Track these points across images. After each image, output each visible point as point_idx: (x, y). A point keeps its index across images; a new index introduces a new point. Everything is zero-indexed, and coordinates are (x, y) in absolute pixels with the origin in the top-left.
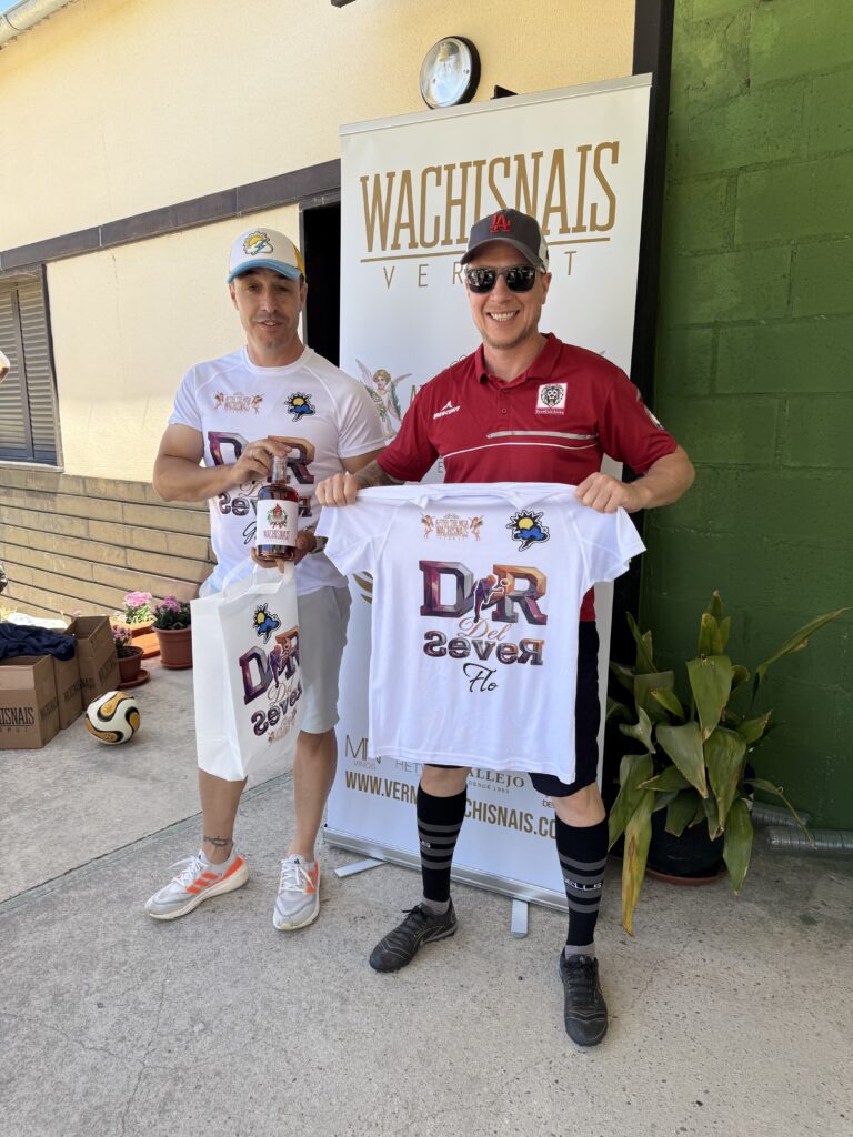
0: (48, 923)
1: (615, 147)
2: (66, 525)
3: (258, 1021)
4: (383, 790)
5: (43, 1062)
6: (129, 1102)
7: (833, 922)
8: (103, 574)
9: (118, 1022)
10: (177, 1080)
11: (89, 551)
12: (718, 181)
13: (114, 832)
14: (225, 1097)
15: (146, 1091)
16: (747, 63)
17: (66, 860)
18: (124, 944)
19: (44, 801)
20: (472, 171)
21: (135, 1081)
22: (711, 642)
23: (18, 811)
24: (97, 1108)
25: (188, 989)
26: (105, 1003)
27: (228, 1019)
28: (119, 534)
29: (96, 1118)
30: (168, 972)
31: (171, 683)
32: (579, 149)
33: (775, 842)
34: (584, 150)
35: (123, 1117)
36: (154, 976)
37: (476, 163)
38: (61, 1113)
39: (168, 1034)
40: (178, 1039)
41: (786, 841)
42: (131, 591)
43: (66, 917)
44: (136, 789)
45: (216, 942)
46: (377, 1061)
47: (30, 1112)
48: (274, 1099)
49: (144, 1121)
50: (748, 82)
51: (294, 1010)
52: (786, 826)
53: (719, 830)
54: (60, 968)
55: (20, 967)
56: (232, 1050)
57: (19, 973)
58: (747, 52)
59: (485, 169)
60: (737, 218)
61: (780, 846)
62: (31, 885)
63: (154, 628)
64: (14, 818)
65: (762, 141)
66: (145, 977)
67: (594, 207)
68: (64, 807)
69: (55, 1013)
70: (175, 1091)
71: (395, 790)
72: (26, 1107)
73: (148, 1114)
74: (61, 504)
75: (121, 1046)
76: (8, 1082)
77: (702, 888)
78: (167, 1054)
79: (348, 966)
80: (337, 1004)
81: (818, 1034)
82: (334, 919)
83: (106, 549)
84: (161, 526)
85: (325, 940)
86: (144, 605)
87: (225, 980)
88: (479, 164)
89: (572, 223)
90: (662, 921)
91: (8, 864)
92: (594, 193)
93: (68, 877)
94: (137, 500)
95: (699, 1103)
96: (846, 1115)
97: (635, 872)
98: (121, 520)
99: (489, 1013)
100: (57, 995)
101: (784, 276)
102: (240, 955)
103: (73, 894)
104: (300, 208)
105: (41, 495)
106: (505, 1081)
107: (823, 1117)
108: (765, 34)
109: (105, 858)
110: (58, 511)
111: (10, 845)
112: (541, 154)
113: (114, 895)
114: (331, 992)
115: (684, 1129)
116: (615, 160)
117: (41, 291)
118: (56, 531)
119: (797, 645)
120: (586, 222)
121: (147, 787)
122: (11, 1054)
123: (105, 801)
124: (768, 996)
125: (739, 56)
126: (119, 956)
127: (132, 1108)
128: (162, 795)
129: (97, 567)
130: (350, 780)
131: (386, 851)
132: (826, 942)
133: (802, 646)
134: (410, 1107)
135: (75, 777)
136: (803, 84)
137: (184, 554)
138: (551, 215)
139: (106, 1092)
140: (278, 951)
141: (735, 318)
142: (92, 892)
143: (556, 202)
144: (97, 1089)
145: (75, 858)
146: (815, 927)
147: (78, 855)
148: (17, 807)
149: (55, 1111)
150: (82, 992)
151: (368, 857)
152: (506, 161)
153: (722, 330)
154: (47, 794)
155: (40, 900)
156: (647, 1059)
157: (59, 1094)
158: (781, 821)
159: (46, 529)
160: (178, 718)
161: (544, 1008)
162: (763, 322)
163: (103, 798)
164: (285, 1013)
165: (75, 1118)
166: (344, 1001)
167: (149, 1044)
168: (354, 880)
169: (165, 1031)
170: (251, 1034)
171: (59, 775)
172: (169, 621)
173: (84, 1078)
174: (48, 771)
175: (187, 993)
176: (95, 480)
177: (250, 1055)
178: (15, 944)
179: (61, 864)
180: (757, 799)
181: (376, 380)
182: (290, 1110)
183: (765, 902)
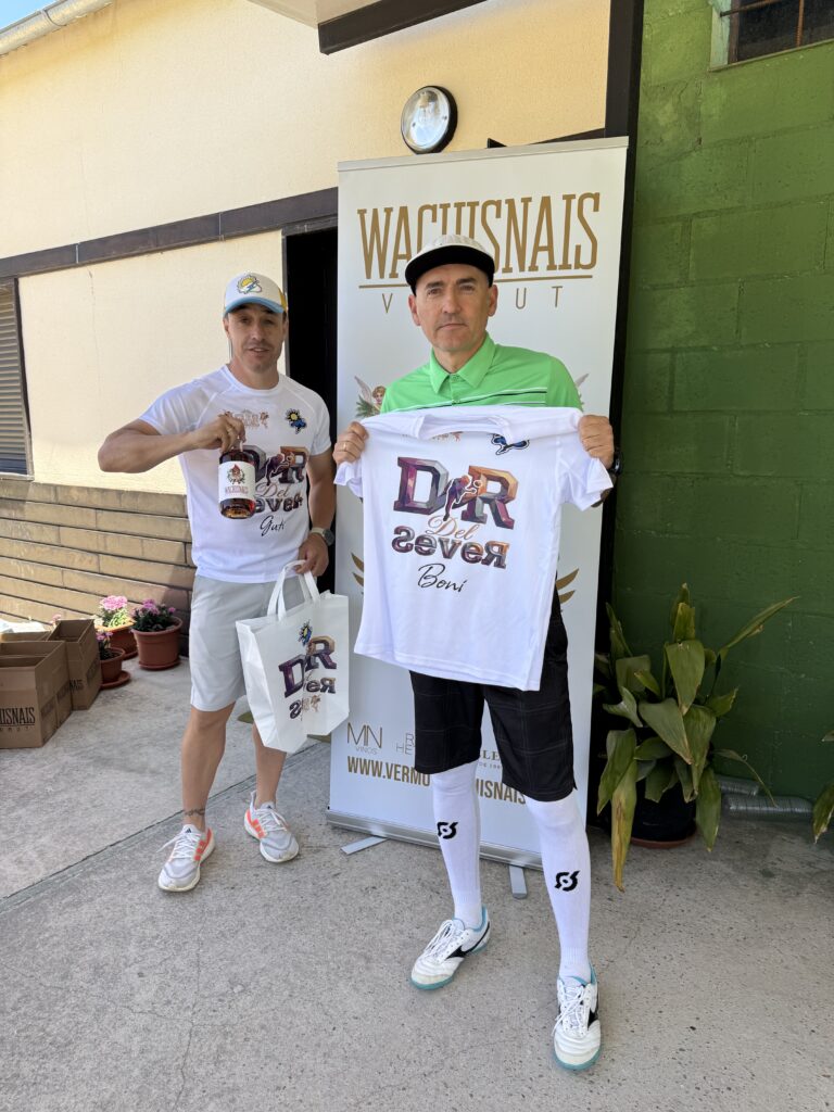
0: (77, 905)
1: (596, 197)
2: (35, 532)
3: (292, 981)
4: (384, 772)
5: (96, 1026)
6: (186, 1055)
7: (790, 876)
8: (74, 579)
9: (161, 988)
10: (226, 1035)
11: (60, 557)
12: (673, 225)
13: (124, 821)
14: (273, 1047)
15: (198, 1045)
16: (699, 124)
17: (80, 848)
18: (152, 920)
19: (48, 795)
20: (466, 211)
21: (187, 1038)
22: (685, 627)
23: (24, 805)
24: (155, 1062)
25: (222, 957)
26: (144, 972)
27: (263, 980)
28: (91, 541)
29: (156, 1071)
30: (201, 943)
31: (152, 683)
32: (565, 197)
33: (733, 808)
34: (568, 198)
35: (182, 1069)
36: (187, 947)
37: (469, 204)
38: (124, 1068)
39: (210, 996)
40: (220, 1000)
41: (742, 808)
42: (106, 596)
43: (92, 899)
44: (137, 781)
45: (241, 915)
46: (406, 1009)
47: (92, 1070)
48: (318, 1045)
49: (201, 1071)
50: (700, 140)
51: (325, 970)
52: (741, 794)
53: (692, 795)
54: (94, 944)
55: (58, 944)
56: (273, 1006)
57: (56, 951)
58: (699, 114)
59: (478, 210)
60: (691, 257)
61: (737, 811)
62: (52, 871)
63: (133, 631)
64: (21, 812)
65: (712, 191)
66: (179, 948)
67: (578, 248)
68: (70, 800)
69: (99, 983)
70: (226, 1044)
71: (396, 772)
72: (88, 1066)
73: (205, 1064)
74: (30, 512)
75: (167, 1009)
76: (66, 1045)
77: (672, 851)
78: (211, 1014)
79: (367, 930)
80: (362, 963)
81: (786, 967)
82: (348, 890)
83: (78, 555)
84: (136, 531)
85: (342, 909)
86: (121, 608)
87: (255, 948)
88: (473, 205)
89: (558, 261)
90: (643, 880)
91: (25, 853)
92: (578, 236)
93: (86, 864)
94: (111, 506)
95: (693, 1028)
96: (816, 1030)
97: (623, 834)
98: (94, 526)
99: (500, 964)
100: (98, 969)
101: (733, 309)
102: (266, 925)
103: (94, 878)
104: (283, 234)
105: (10, 503)
106: (522, 1020)
107: (797, 1033)
108: (715, 101)
109: (120, 845)
110: (27, 518)
111: (22, 836)
112: (530, 199)
113: (134, 878)
114: (355, 953)
115: (681, 1050)
116: (596, 209)
117: (13, 303)
118: (25, 538)
119: (755, 629)
120: (571, 261)
121: (148, 779)
122: (64, 1021)
123: (109, 794)
124: (740, 938)
125: (692, 117)
126: (150, 931)
127: (188, 1061)
128: (164, 786)
129: (68, 573)
130: (353, 765)
131: (387, 828)
132: (784, 891)
133: (758, 631)
134: (442, 1046)
135: (74, 772)
136: (747, 144)
137: (160, 558)
138: (540, 254)
139: (160, 1049)
140: (299, 920)
141: (690, 345)
142: (113, 875)
143: (544, 242)
144: (152, 1047)
145: (91, 847)
146: (773, 880)
147: (92, 842)
148: (24, 800)
149: (116, 1067)
150: (121, 964)
151: (370, 835)
152: (498, 204)
153: (679, 355)
154: (49, 789)
155: (63, 884)
156: (645, 994)
157: (117, 1053)
158: (736, 790)
159: (13, 536)
160: (166, 715)
161: (547, 957)
162: (715, 348)
163: (107, 791)
164: (315, 972)
165: (136, 1072)
166: (368, 960)
167: (194, 1006)
168: (360, 856)
169: (206, 994)
170: (287, 993)
171: (57, 771)
172: (148, 623)
173: (137, 1039)
174: (47, 767)
175: (221, 960)
176: (68, 488)
177: (290, 1010)
178: (47, 925)
179: (77, 852)
180: (716, 773)
181: (375, 395)
182: (335, 1055)
183: (729, 860)
